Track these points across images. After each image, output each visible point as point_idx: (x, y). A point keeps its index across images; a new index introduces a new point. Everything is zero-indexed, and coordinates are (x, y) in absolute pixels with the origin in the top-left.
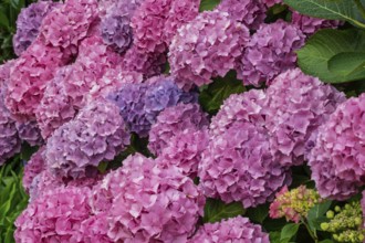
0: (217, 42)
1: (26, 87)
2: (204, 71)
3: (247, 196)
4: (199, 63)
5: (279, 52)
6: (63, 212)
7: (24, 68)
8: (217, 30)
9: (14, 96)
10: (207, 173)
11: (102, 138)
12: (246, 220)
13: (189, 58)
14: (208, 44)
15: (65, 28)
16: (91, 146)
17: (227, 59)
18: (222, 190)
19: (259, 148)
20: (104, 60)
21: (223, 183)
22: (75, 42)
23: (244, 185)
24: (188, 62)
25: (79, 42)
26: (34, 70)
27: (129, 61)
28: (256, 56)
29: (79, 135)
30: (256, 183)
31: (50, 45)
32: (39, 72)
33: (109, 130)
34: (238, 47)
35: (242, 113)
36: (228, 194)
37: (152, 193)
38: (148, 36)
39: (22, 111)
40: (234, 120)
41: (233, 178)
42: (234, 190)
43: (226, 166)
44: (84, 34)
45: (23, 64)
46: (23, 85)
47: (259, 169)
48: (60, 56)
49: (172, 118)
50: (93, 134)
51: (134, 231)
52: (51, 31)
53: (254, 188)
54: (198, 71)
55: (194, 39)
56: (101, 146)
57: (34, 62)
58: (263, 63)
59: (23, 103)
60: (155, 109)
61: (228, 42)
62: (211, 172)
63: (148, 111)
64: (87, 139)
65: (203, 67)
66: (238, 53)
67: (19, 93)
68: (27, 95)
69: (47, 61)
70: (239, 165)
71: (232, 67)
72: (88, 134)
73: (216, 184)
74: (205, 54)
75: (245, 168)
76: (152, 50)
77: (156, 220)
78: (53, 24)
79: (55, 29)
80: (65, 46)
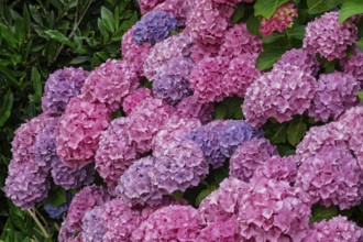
0: (297, 88)
1: (81, 137)
2: (288, 110)
3: (344, 201)
4: (283, 104)
5: (343, 94)
6: (181, 224)
7: (77, 121)
8: (295, 79)
9: (70, 145)
10: (311, 185)
11: (189, 168)
12: (345, 218)
13: (275, 100)
14: (290, 90)
15: (109, 88)
16: (181, 176)
17: (305, 101)
18: (325, 197)
19: (349, 164)
20: (162, 111)
21: (325, 191)
22: (118, 99)
23: (341, 192)
24: (275, 104)
25: (122, 99)
26: (86, 123)
27: (184, 111)
28: (326, 97)
29: (169, 167)
30: (351, 190)
31: (97, 102)
32: (91, 124)
33: (195, 162)
34: (311, 92)
35: (329, 139)
36: (329, 200)
37: (277, 200)
38: (210, 89)
39: (76, 157)
40: (322, 145)
41: (333, 187)
42: (334, 196)
43: (327, 179)
44: (127, 92)
45: (75, 119)
46: (77, 135)
47: (352, 180)
48: (106, 111)
49: (252, 149)
50: (182, 166)
51: (267, 229)
52: (97, 90)
53: (350, 194)
54: (283, 111)
55: (278, 86)
56: (189, 175)
57: (84, 116)
58: (332, 103)
59: (78, 150)
60: (232, 144)
61: (304, 87)
62: (315, 184)
63: (225, 146)
64: (177, 170)
65: (287, 107)
66: (311, 97)
67: (74, 142)
68: (82, 144)
69: (96, 114)
70: (336, 177)
71: (308, 107)
72: (177, 166)
73: (320, 192)
74: (288, 97)
75: (341, 179)
76: (212, 100)
77: (284, 220)
78: (98, 84)
79: (100, 89)
80: (110, 102)
